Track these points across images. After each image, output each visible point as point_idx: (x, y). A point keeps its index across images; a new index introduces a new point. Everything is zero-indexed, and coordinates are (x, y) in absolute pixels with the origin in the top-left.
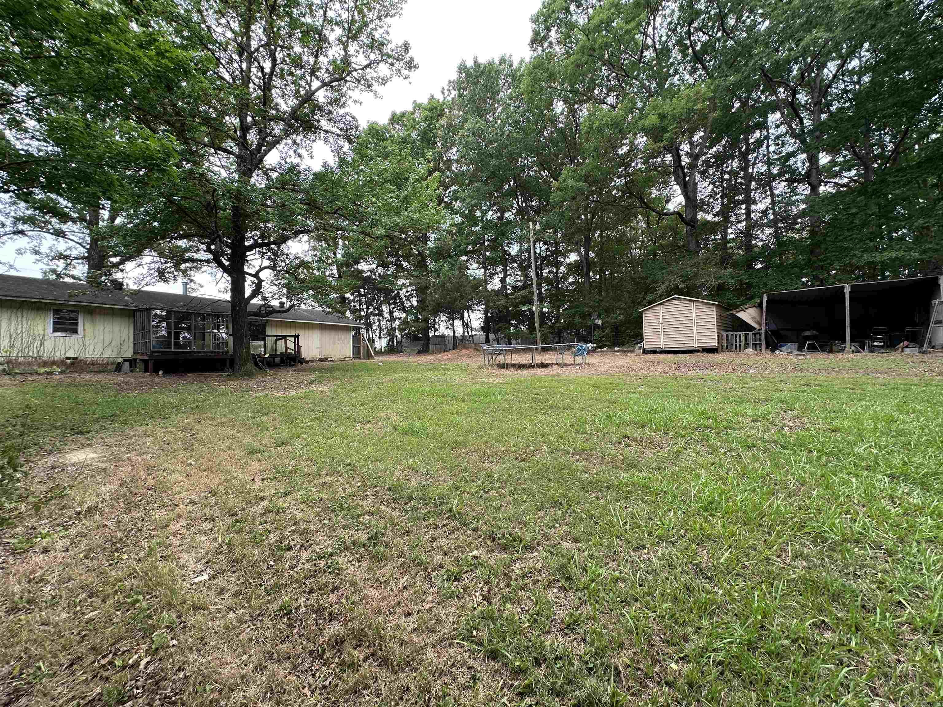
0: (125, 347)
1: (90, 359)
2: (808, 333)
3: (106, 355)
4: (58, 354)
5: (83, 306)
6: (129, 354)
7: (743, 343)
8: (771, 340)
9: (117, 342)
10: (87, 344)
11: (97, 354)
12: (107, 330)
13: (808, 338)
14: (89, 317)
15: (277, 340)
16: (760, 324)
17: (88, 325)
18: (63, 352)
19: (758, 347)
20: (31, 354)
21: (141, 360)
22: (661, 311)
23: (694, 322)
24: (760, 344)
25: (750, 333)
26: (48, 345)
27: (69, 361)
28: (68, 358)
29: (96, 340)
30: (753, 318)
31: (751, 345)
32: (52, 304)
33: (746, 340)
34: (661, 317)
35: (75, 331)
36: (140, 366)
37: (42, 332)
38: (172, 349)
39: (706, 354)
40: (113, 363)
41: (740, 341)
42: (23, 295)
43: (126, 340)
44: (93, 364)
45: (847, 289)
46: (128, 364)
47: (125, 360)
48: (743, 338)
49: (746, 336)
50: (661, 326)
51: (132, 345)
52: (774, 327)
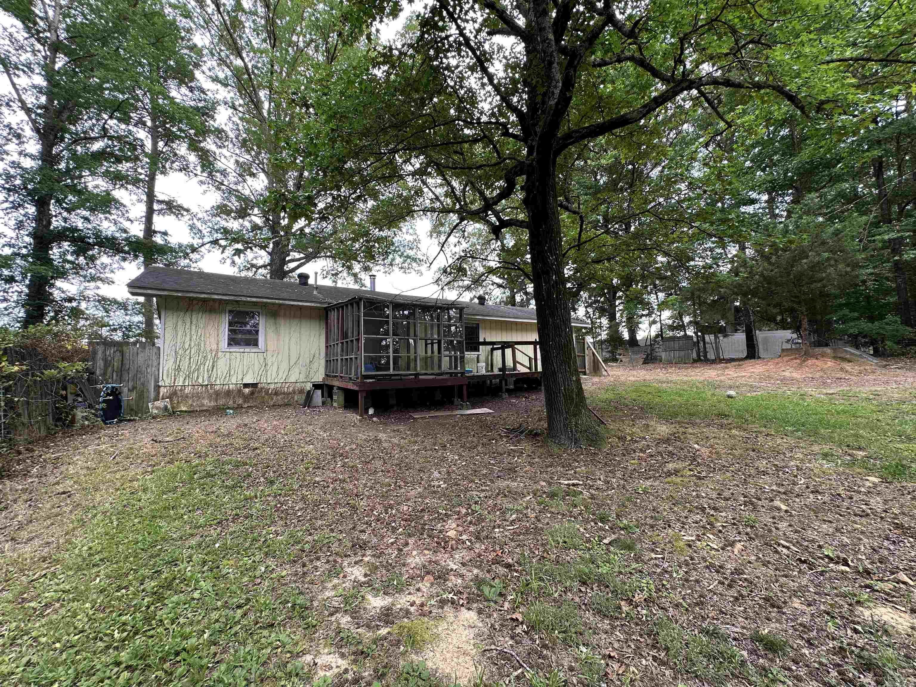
0: (315, 366)
1: (272, 386)
3: (292, 379)
4: (234, 381)
5: (265, 305)
6: (319, 377)
9: (306, 358)
10: (270, 364)
11: (281, 378)
12: (293, 340)
14: (271, 321)
15: (493, 350)
17: (271, 334)
18: (240, 377)
20: (200, 380)
21: (339, 388)
26: (222, 365)
27: (247, 390)
28: (246, 385)
29: (280, 356)
32: (227, 302)
35: (255, 343)
36: (338, 398)
37: (214, 347)
38: (391, 371)
40: (301, 391)
42: (190, 289)
43: (317, 355)
44: (276, 394)
46: (319, 392)
47: (317, 386)
51: (323, 362)
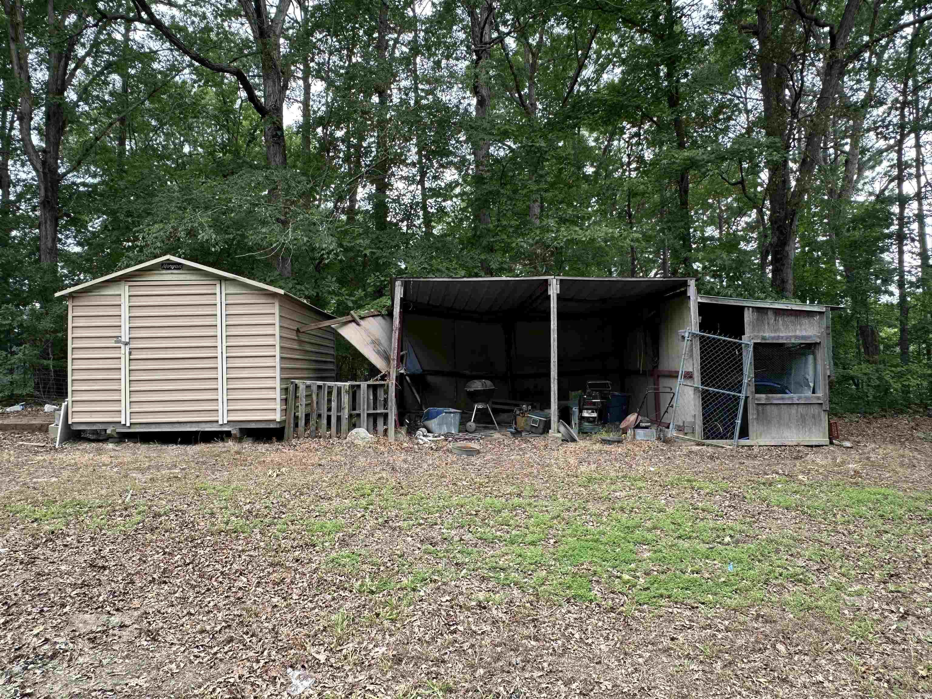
2: (477, 385)
7: (345, 414)
8: (409, 400)
13: (475, 396)
16: (387, 359)
19: (380, 422)
22: (125, 302)
23: (221, 344)
24: (385, 416)
25: (364, 385)
30: (375, 342)
31: (364, 417)
33: (354, 405)
34: (125, 324)
39: (247, 446)
41: (340, 408)
45: (554, 290)
48: (346, 399)
49: (354, 392)
50: (124, 350)
52: (416, 368)
